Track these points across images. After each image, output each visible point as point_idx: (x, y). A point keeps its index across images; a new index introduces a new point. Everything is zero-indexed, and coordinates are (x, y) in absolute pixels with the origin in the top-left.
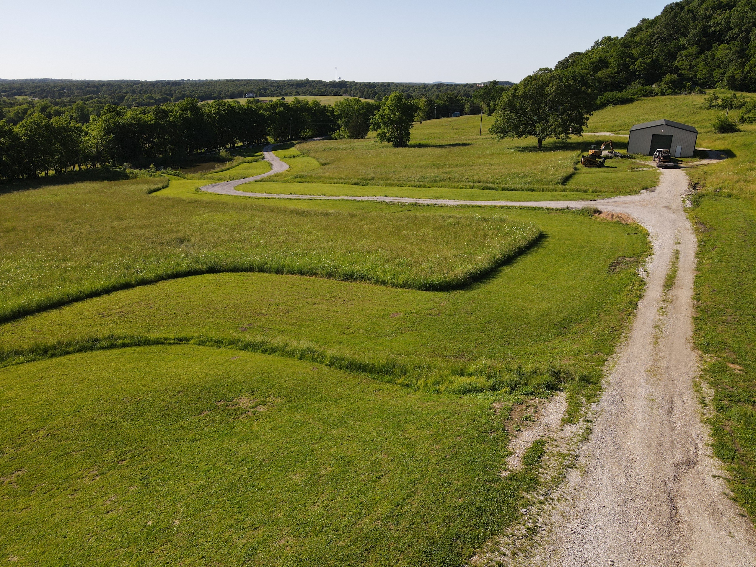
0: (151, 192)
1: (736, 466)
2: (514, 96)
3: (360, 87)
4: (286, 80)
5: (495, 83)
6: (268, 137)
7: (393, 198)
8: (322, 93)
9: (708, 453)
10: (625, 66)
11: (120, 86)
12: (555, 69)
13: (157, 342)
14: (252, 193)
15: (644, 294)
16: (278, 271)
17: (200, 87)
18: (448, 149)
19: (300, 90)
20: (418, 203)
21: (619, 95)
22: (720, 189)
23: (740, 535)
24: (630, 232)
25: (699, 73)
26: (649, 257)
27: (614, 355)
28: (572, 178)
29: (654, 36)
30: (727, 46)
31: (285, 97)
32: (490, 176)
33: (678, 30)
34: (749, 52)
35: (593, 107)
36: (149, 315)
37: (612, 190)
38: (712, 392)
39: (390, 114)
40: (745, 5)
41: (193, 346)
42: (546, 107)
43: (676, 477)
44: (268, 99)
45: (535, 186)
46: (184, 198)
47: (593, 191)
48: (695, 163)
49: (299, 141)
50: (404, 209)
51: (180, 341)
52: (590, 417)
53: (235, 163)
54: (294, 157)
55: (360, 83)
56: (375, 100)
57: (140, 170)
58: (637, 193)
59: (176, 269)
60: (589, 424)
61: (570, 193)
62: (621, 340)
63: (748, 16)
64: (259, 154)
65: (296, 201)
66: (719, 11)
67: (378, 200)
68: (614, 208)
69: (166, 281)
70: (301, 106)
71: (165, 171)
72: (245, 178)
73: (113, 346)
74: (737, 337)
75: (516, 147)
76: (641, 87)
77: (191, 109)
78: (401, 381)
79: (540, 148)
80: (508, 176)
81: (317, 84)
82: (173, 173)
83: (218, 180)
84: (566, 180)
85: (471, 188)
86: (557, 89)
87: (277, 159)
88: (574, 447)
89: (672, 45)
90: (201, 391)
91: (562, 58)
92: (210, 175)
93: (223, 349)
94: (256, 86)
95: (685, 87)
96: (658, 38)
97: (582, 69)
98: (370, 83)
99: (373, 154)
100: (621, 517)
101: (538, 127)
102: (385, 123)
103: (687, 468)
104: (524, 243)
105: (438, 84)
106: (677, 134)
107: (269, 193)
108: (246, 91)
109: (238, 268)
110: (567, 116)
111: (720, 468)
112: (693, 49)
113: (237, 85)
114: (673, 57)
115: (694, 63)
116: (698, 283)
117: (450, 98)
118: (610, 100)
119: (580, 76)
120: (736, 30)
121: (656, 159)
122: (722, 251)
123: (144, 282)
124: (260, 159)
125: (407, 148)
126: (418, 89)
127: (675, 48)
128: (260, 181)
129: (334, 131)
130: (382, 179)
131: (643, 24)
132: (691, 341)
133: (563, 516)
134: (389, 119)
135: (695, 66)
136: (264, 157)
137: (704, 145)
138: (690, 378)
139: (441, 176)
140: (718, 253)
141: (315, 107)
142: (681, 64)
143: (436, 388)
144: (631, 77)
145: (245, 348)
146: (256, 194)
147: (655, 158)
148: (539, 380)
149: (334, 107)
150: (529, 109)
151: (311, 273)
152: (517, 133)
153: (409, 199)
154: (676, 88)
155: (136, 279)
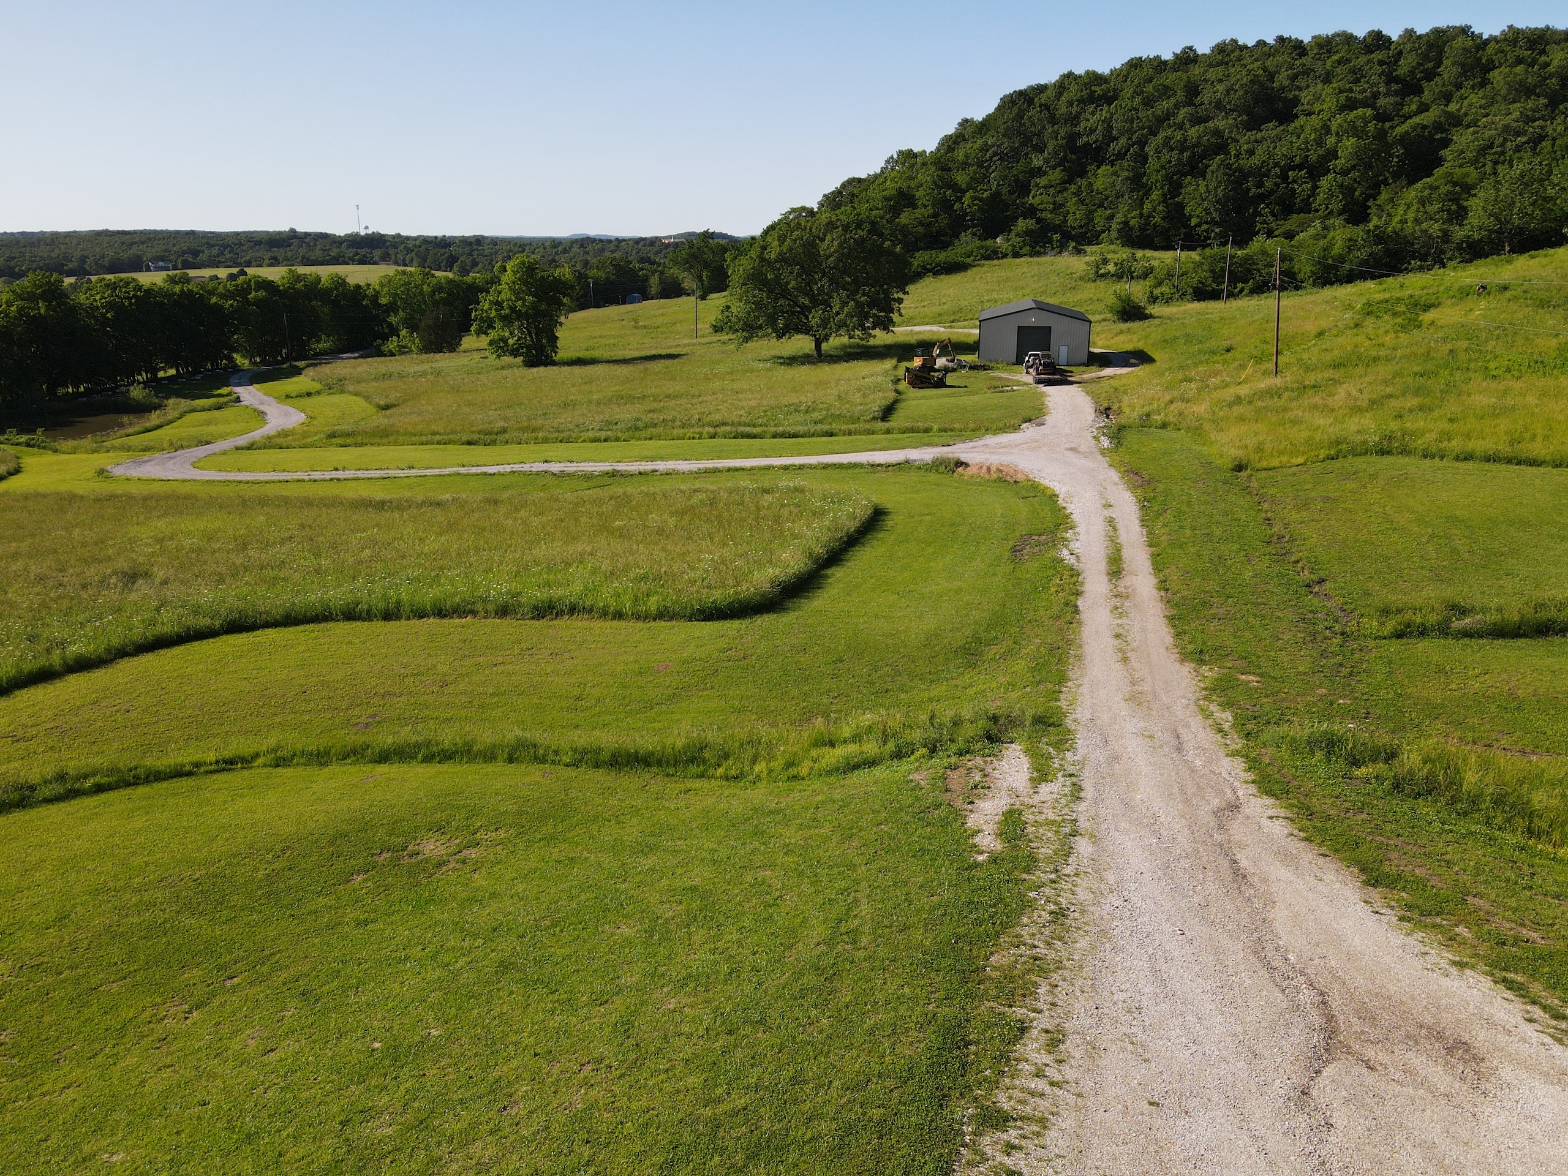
1: (1295, 802)
2: (762, 259)
3: (414, 246)
4: (242, 232)
5: (707, 236)
6: (235, 355)
7: (562, 464)
8: (331, 259)
9: (1251, 792)
10: (945, 205)
12: (819, 209)
13: (178, 773)
14: (241, 474)
15: (1083, 589)
16: (388, 616)
17: (28, 249)
18: (641, 367)
19: (280, 253)
20: (618, 471)
21: (942, 256)
22: (1148, 415)
23: (1330, 877)
24: (1027, 495)
25: (1070, 218)
26: (1070, 531)
27: (1069, 684)
28: (896, 409)
29: (988, 150)
30: (1111, 170)
31: (245, 269)
32: (742, 412)
33: (1027, 140)
34: (1148, 180)
35: (906, 278)
36: (132, 725)
37: (972, 426)
38: (1228, 715)
39: (513, 298)
40: (1133, 97)
41: (266, 770)
42: (825, 280)
43: (1221, 827)
44: (207, 273)
45: (833, 427)
46: (80, 492)
47: (940, 430)
48: (1094, 375)
49: (311, 362)
50: (591, 484)
51: (229, 764)
52: (1071, 769)
53: (172, 414)
54: (309, 394)
56: (454, 273)
58: (1016, 428)
59: (151, 633)
60: (1074, 779)
61: (900, 436)
62: (1071, 661)
63: (1141, 116)
64: (224, 390)
65: (354, 484)
66: (1091, 108)
67: (534, 469)
68: (987, 456)
69: (135, 659)
70: (305, 286)
72: (208, 443)
73: (72, 794)
74: (1240, 637)
75: (775, 357)
76: (978, 243)
77: (44, 296)
78: (721, 771)
79: (819, 357)
80: (779, 411)
81: (317, 240)
82: (22, 440)
83: (144, 451)
84: (887, 412)
85: (711, 438)
86: (840, 245)
87: (270, 400)
88: (1066, 811)
89: (1020, 166)
90: (331, 843)
91: (830, 188)
92: (119, 441)
93: (334, 768)
94: (170, 246)
95: (1050, 242)
96: (995, 154)
97: (871, 210)
98: (436, 237)
99: (486, 382)
100: (1170, 881)
101: (813, 317)
102: (503, 318)
103: (1230, 813)
104: (853, 525)
105: (582, 239)
106: (1059, 326)
107: (284, 471)
108: (149, 255)
109: (295, 618)
110: (863, 295)
111: (1274, 806)
112: (1056, 175)
114: (1023, 188)
115: (1059, 199)
116: (1158, 564)
117: (618, 267)
118: (928, 267)
119: (870, 223)
120: (1123, 141)
121: (1031, 370)
122: (1180, 512)
123: (83, 665)
124: (231, 401)
125: (555, 368)
126: (541, 250)
127: (1026, 172)
128: (248, 448)
129: (385, 338)
130: (524, 430)
131: (965, 128)
132: (1174, 651)
133: (1093, 893)
134: (513, 309)
135: (1062, 205)
136: (238, 397)
137: (1100, 343)
138: (1191, 702)
139: (647, 418)
140: (1174, 517)
141: (337, 289)
142: (1038, 202)
143: (792, 771)
144: (958, 225)
145: (383, 757)
146: (254, 474)
147: (1028, 367)
148: (968, 731)
149: (377, 288)
150: (793, 283)
151: (461, 611)
152: (775, 331)
153: (595, 464)
154: (1037, 243)
155: (64, 659)
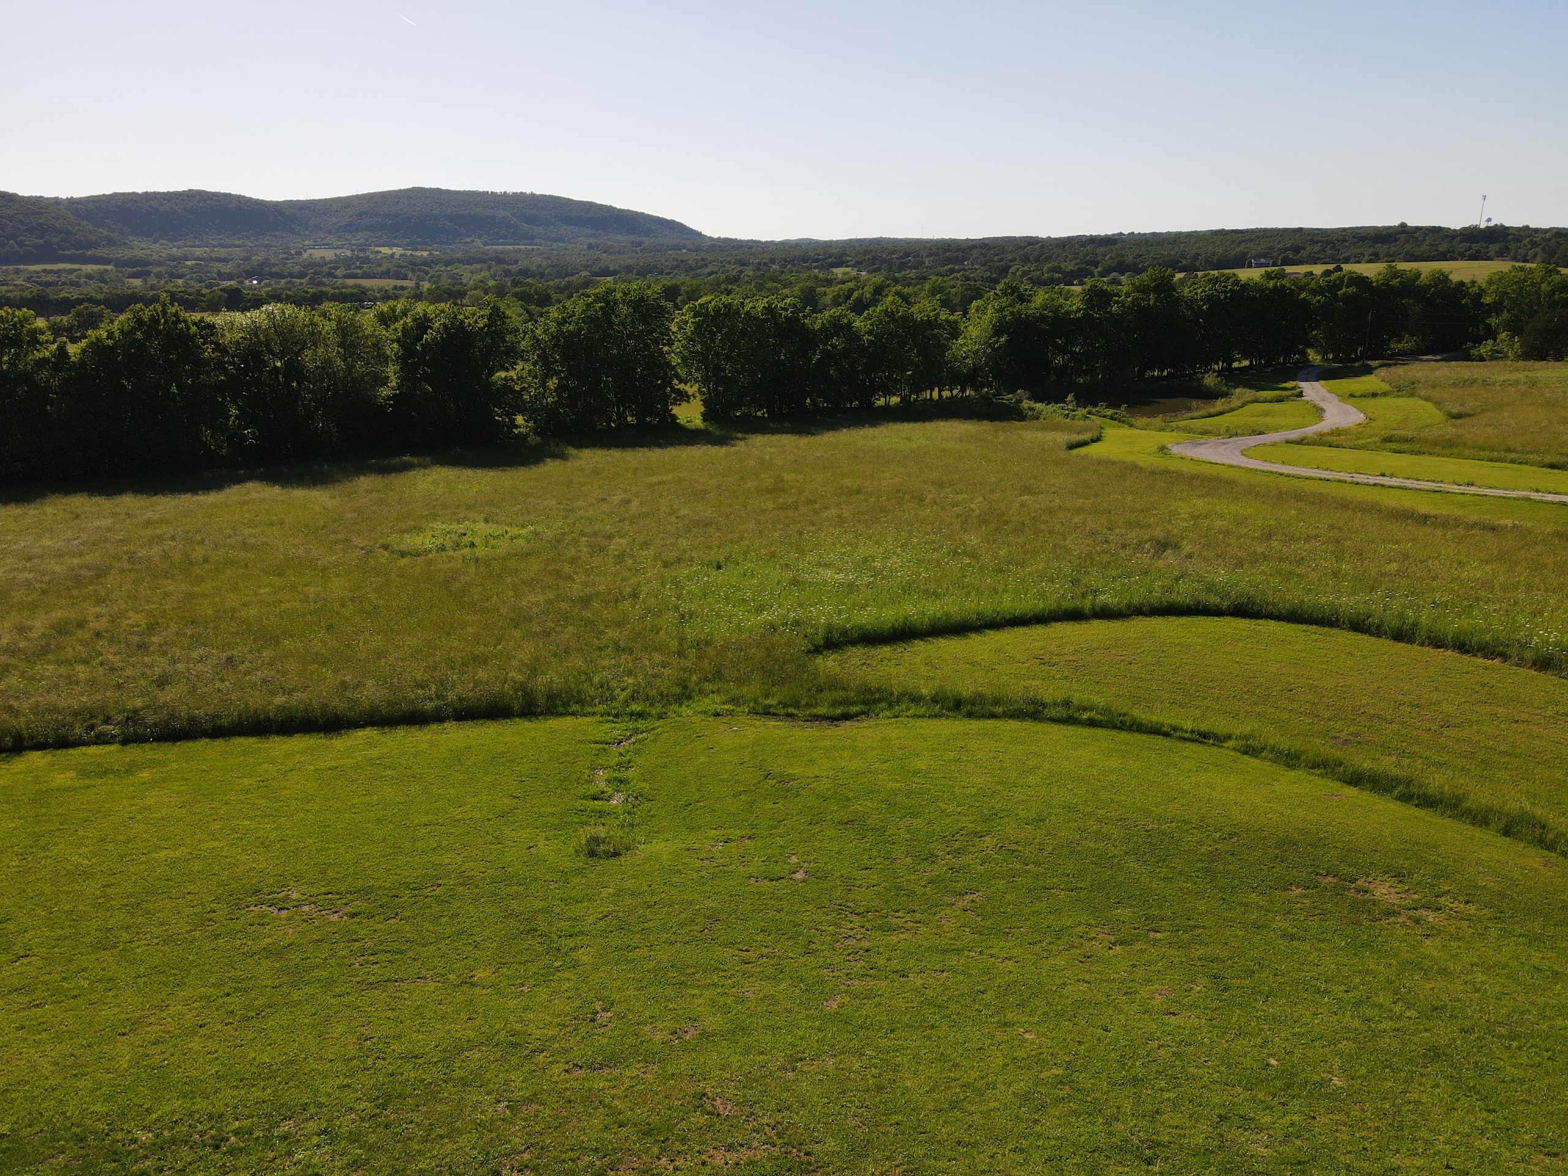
0: (1072, 446)
3: (1543, 239)
6: (1309, 351)
8: (1438, 255)
11: (1003, 249)
13: (1157, 731)
14: (1284, 467)
16: (1400, 636)
17: (1154, 247)
31: (1342, 266)
36: (1131, 677)
41: (1234, 754)
44: (1303, 269)
46: (1141, 464)
49: (1385, 362)
51: (1202, 737)
53: (1235, 402)
54: (1374, 395)
55: (1546, 231)
57: (1047, 404)
59: (1166, 599)
64: (1290, 384)
65: (1401, 492)
69: (1148, 619)
70: (1401, 283)
71: (1094, 410)
72: (1260, 433)
73: (1071, 721)
77: (1158, 289)
82: (1109, 413)
83: (1202, 434)
87: (1333, 398)
92: (1184, 423)
93: (1301, 774)
94: (1276, 243)
107: (1328, 469)
108: (1254, 252)
109: (1300, 616)
113: (1233, 241)
123: (1106, 614)
124: (1293, 395)
128: (1298, 443)
129: (1478, 341)
136: (1302, 392)
141: (1437, 286)
145: (1355, 780)
146: (1295, 468)
149: (1484, 286)
151: (1489, 651)
155: (1093, 605)
